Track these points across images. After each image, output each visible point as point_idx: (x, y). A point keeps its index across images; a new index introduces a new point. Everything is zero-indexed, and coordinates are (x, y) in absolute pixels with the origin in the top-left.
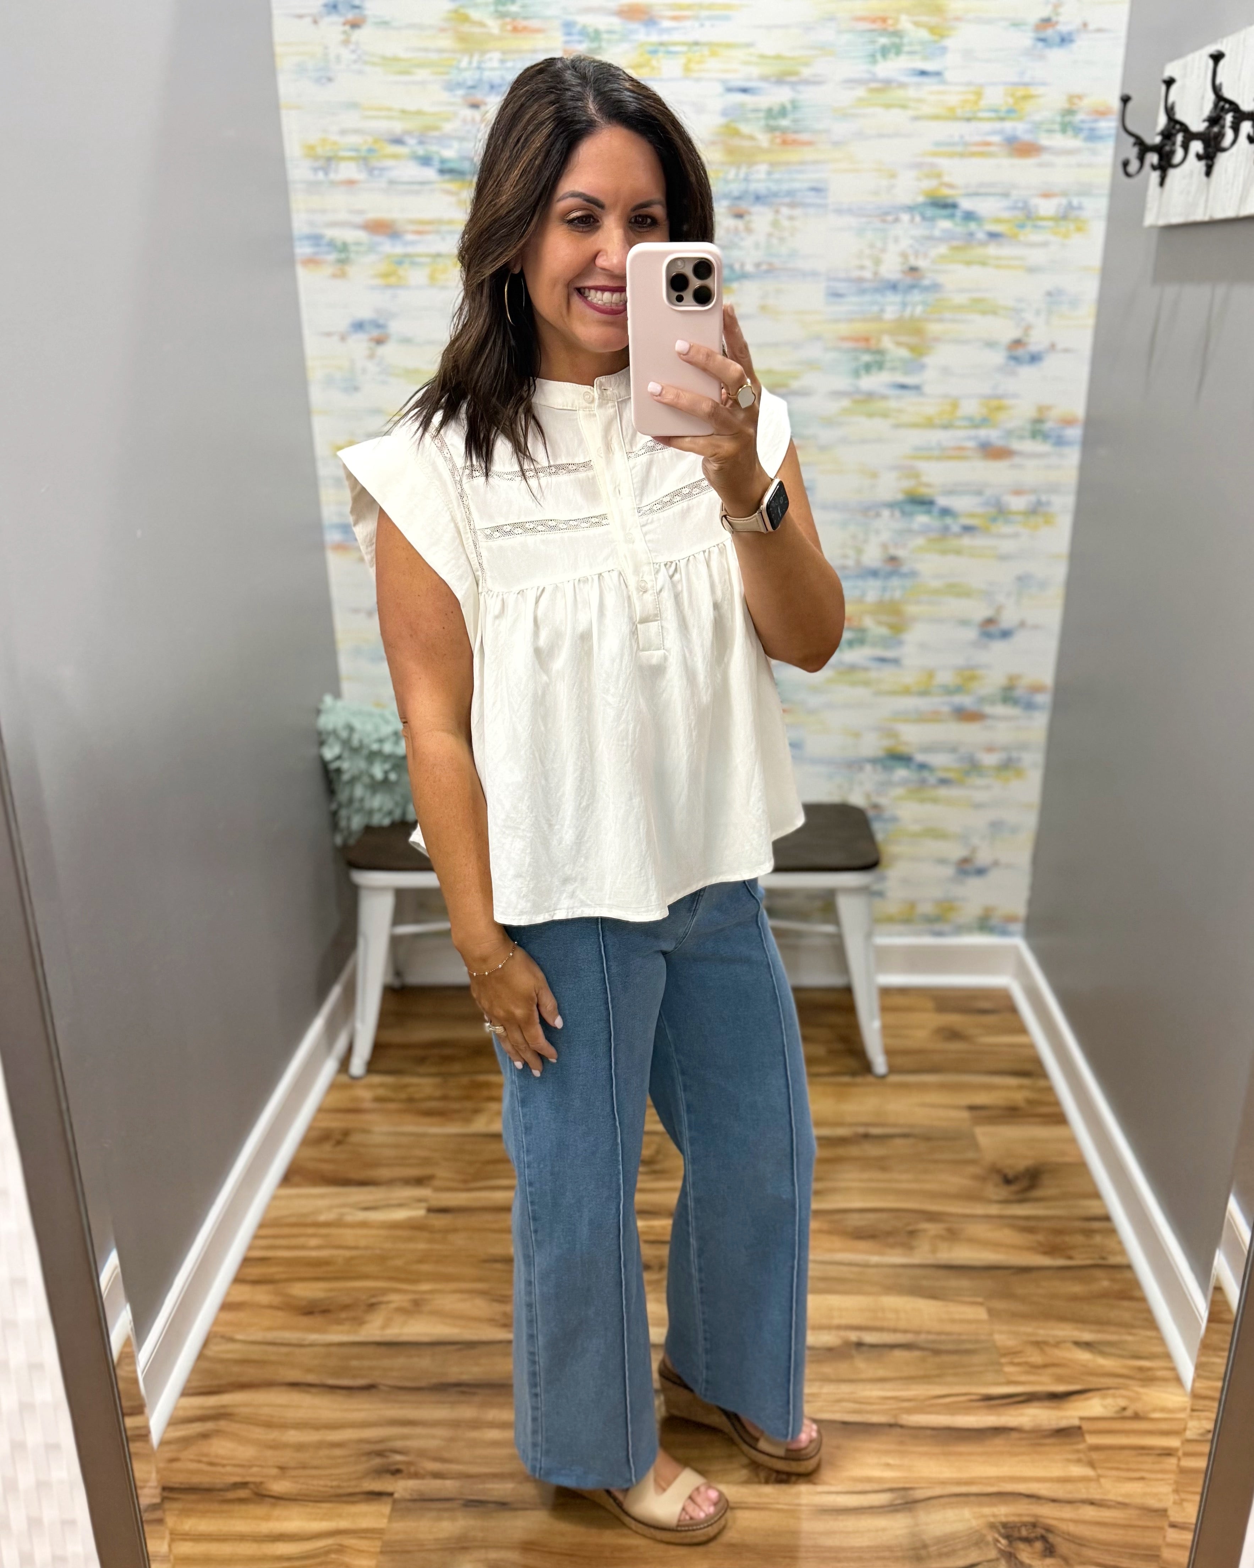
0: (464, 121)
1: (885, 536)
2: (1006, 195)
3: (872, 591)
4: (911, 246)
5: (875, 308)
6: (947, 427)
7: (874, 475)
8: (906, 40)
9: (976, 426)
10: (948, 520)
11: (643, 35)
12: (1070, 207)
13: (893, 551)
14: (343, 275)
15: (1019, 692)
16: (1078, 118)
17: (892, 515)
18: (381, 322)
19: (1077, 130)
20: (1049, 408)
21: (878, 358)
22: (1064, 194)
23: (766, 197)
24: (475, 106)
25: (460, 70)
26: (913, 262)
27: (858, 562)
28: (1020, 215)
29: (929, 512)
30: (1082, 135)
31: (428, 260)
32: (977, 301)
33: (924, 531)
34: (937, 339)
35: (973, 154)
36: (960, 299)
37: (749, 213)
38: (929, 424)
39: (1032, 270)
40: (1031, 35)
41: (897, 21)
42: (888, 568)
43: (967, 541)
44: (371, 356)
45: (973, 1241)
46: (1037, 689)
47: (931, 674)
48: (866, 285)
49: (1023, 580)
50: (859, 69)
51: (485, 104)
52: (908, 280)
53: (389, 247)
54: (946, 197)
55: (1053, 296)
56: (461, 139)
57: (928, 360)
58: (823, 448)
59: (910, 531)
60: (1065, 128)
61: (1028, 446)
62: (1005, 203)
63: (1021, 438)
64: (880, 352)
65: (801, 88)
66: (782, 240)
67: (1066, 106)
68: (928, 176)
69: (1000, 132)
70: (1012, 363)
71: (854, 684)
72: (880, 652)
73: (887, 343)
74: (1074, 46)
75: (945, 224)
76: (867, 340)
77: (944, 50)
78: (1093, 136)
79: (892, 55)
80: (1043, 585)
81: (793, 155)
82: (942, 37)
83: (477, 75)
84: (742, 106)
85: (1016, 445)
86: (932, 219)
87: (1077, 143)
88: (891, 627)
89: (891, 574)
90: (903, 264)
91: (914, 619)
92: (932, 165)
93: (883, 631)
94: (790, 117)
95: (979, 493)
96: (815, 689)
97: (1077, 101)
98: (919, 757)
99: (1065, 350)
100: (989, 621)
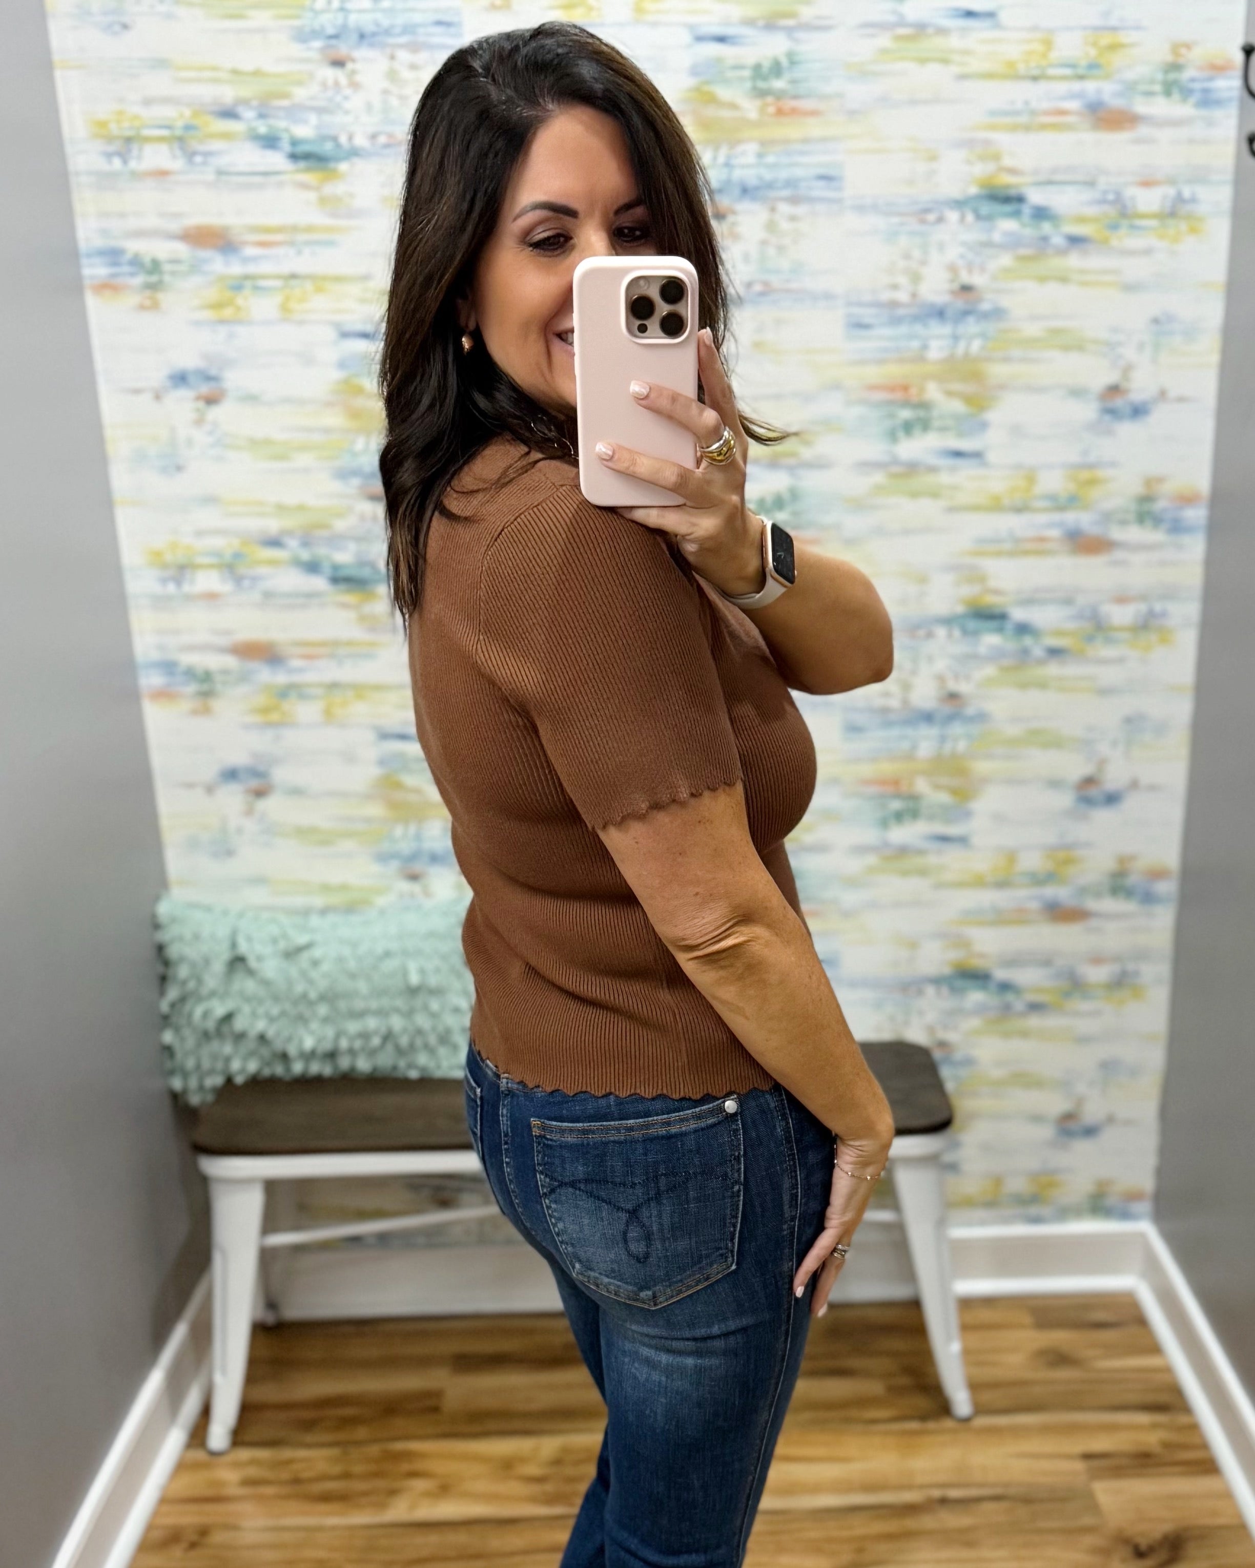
0: (324, 85)
1: (941, 665)
2: (1091, 184)
3: (926, 742)
4: (962, 256)
5: (915, 344)
6: (1021, 509)
7: (921, 578)
9: (1061, 508)
10: (1028, 641)
12: (1180, 199)
13: (952, 686)
14: (155, 306)
15: (1132, 880)
16: (1187, 75)
17: (950, 635)
18: (213, 372)
19: (1186, 93)
20: (1160, 480)
21: (921, 413)
22: (1171, 181)
23: (757, 188)
24: (338, 63)
25: (316, 13)
26: (965, 278)
27: (905, 702)
28: (1111, 211)
29: (1000, 630)
30: (1192, 100)
31: (278, 283)
32: (1056, 332)
33: (996, 656)
34: (1002, 387)
35: (1044, 127)
36: (1032, 330)
37: (734, 212)
38: (996, 506)
39: (1130, 288)
43: (1053, 669)
44: (199, 422)
46: (1158, 874)
47: (1011, 857)
48: (901, 312)
49: (1133, 722)
50: (880, 8)
51: (353, 60)
52: (960, 304)
53: (218, 264)
54: (1008, 187)
55: (1161, 323)
56: (320, 111)
57: (991, 416)
60: (1168, 89)
61: (1134, 534)
62: (1089, 195)
63: (1123, 523)
64: (924, 405)
65: (801, 35)
66: (781, 249)
67: (1170, 58)
68: (982, 158)
69: (1079, 95)
70: (1107, 418)
71: (905, 873)
72: (940, 828)
73: (933, 392)
75: (1008, 225)
76: (905, 388)
78: (1208, 100)
80: (1161, 729)
81: (791, 130)
83: (340, 19)
84: (719, 60)
85: (1116, 533)
86: (989, 218)
87: (1186, 110)
88: (954, 792)
89: (951, 718)
90: (952, 281)
91: (985, 780)
92: (987, 143)
93: (944, 798)
94: (787, 76)
95: (1068, 601)
96: (852, 882)
97: (1183, 51)
98: (1000, 974)
99: (1181, 399)
100: (1089, 781)
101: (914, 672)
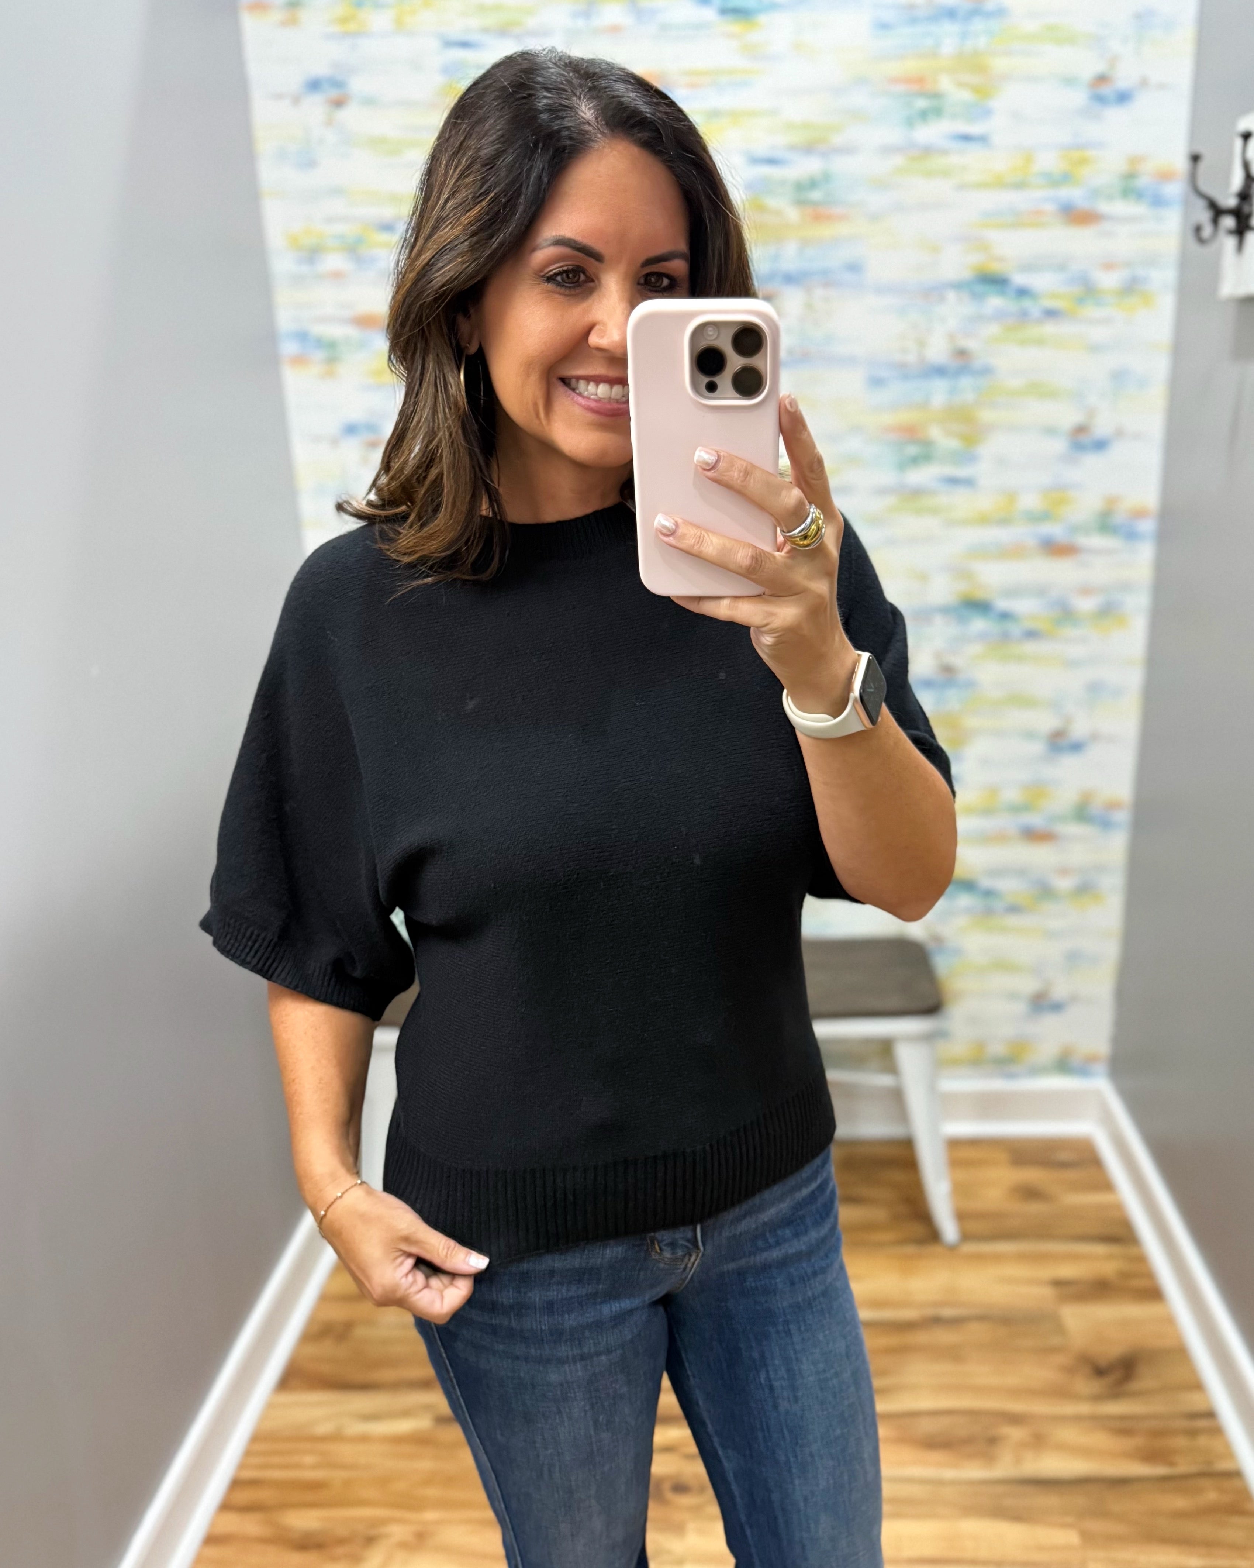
1: (939, 643)
2: (1062, 268)
4: (960, 326)
5: (921, 396)
6: (1004, 521)
7: (923, 577)
8: (947, 102)
9: (1037, 521)
10: (1009, 625)
12: (1135, 279)
13: (947, 660)
14: (332, 375)
15: (1094, 810)
16: (1141, 181)
17: (946, 621)
18: (374, 422)
19: (1140, 195)
20: (1118, 500)
21: (925, 449)
22: (1127, 265)
23: (797, 277)
26: (961, 344)
28: (1079, 289)
29: (986, 616)
30: (1145, 201)
32: (1034, 384)
33: (982, 636)
34: (990, 428)
35: (1025, 225)
36: (1015, 382)
37: (781, 295)
38: (984, 520)
39: (1094, 349)
40: (1086, 93)
41: (936, 81)
42: (943, 678)
43: (1030, 647)
45: (1063, 1448)
46: (1113, 806)
47: (995, 791)
48: (910, 370)
49: (1094, 688)
50: (895, 135)
52: (957, 364)
54: (996, 272)
55: (1119, 377)
57: (981, 450)
59: (966, 638)
60: (1126, 193)
61: (1096, 541)
62: (1061, 277)
63: (1088, 533)
64: (927, 444)
65: (832, 157)
66: (816, 323)
67: (1127, 170)
68: (976, 250)
69: (1054, 199)
70: (1075, 451)
73: (935, 433)
74: (1134, 105)
75: (995, 302)
76: (912, 430)
77: (989, 111)
78: (1158, 201)
79: (932, 119)
80: (1117, 693)
81: (826, 231)
82: (987, 97)
84: (770, 178)
85: (1082, 541)
86: (982, 297)
87: (1140, 209)
88: (949, 741)
89: (946, 684)
90: (951, 346)
91: (973, 733)
92: (981, 238)
94: (822, 189)
95: (1042, 594)
97: (1139, 163)
98: (985, 883)
99: (1134, 436)
100: (1058, 733)
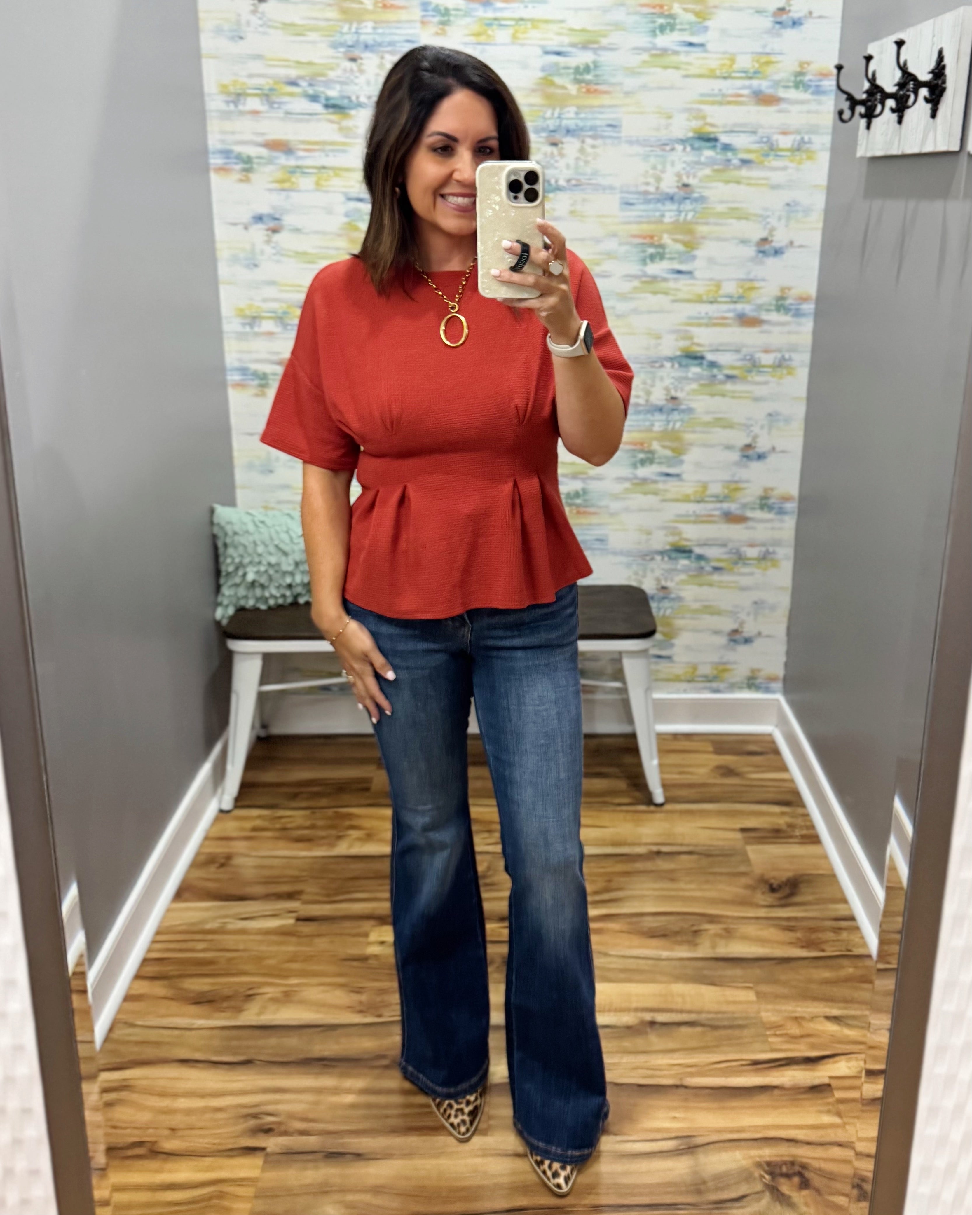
0: (345, 70)
1: (667, 382)
2: (754, 133)
3: (658, 423)
4: (684, 169)
5: (657, 214)
6: (712, 302)
7: (658, 337)
8: (678, 21)
9: (735, 302)
10: (715, 371)
11: (481, 12)
12: (803, 141)
13: (673, 393)
14: (248, 180)
15: (772, 501)
16: (807, 78)
17: (673, 366)
18: (277, 216)
19: (806, 87)
20: (789, 289)
21: (660, 250)
22: (798, 132)
23: (574, 130)
24: (353, 60)
25: (342, 34)
26: (685, 180)
27: (647, 401)
28: (765, 147)
29: (700, 365)
30: (810, 91)
31: (315, 171)
32: (733, 209)
33: (697, 378)
34: (704, 238)
35: (729, 103)
36: (720, 208)
37: (562, 143)
38: (699, 300)
39: (774, 187)
40: (772, 19)
41: (671, 8)
42: (670, 405)
43: (729, 386)
44: (268, 242)
45: (746, 938)
46: (786, 499)
47: (705, 486)
48: (651, 197)
49: (773, 416)
50: (643, 40)
51: (361, 58)
52: (682, 193)
53: (283, 160)
54: (709, 133)
55: (791, 206)
56: (342, 83)
57: (698, 253)
58: (619, 316)
59: (686, 378)
60: (797, 85)
61: (775, 317)
62: (753, 138)
63: (768, 310)
64: (661, 246)
65: (600, 52)
66: (587, 162)
67: (798, 69)
68: (696, 118)
69: (749, 87)
70: (761, 255)
71: (645, 493)
72: (665, 469)
73: (666, 239)
74: (803, 28)
75: (709, 153)
76: (652, 237)
77: (706, 29)
78: (818, 91)
79: (668, 31)
80: (788, 420)
81: (594, 101)
82: (705, 19)
83: (355, 37)
84: (556, 64)
85: (764, 316)
86: (699, 149)
87: (807, 96)
88: (673, 450)
89: (673, 410)
90: (678, 181)
91: (691, 444)
92: (699, 110)
93: (668, 453)
94: (593, 73)
95: (738, 351)
96: (616, 497)
97: (806, 66)
98: (698, 550)
99: (801, 246)
100: (748, 446)
101: (653, 386)
